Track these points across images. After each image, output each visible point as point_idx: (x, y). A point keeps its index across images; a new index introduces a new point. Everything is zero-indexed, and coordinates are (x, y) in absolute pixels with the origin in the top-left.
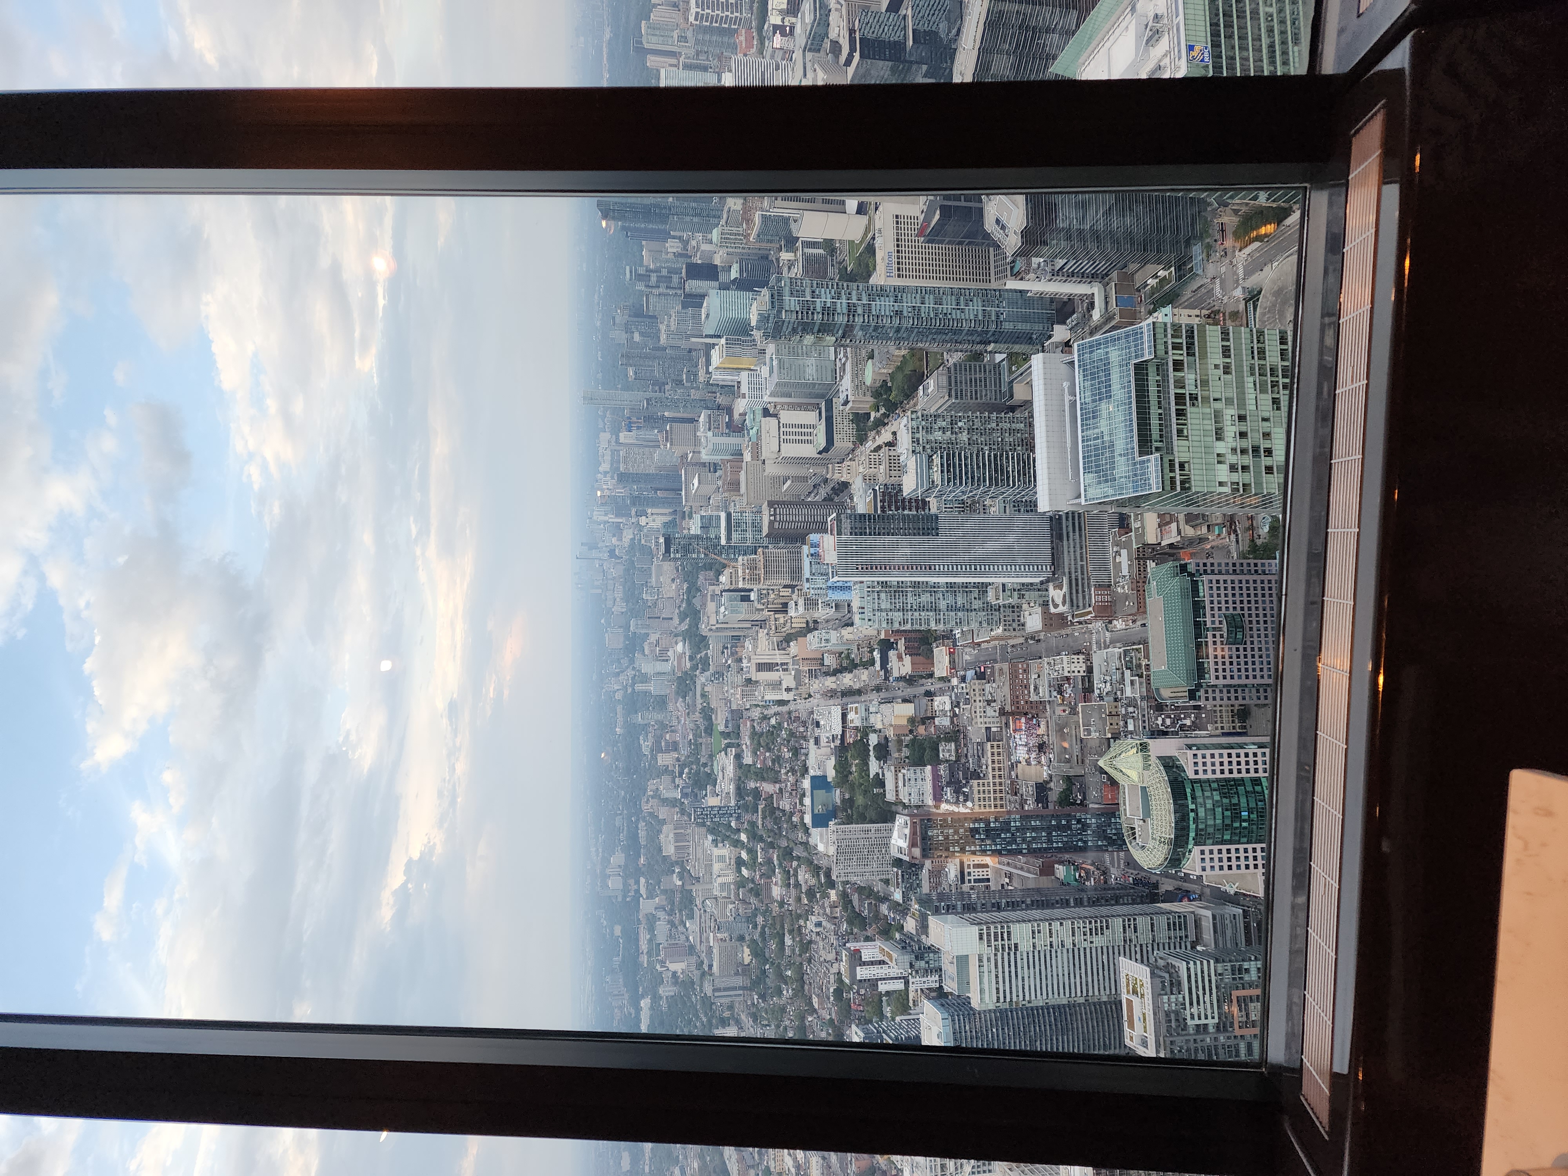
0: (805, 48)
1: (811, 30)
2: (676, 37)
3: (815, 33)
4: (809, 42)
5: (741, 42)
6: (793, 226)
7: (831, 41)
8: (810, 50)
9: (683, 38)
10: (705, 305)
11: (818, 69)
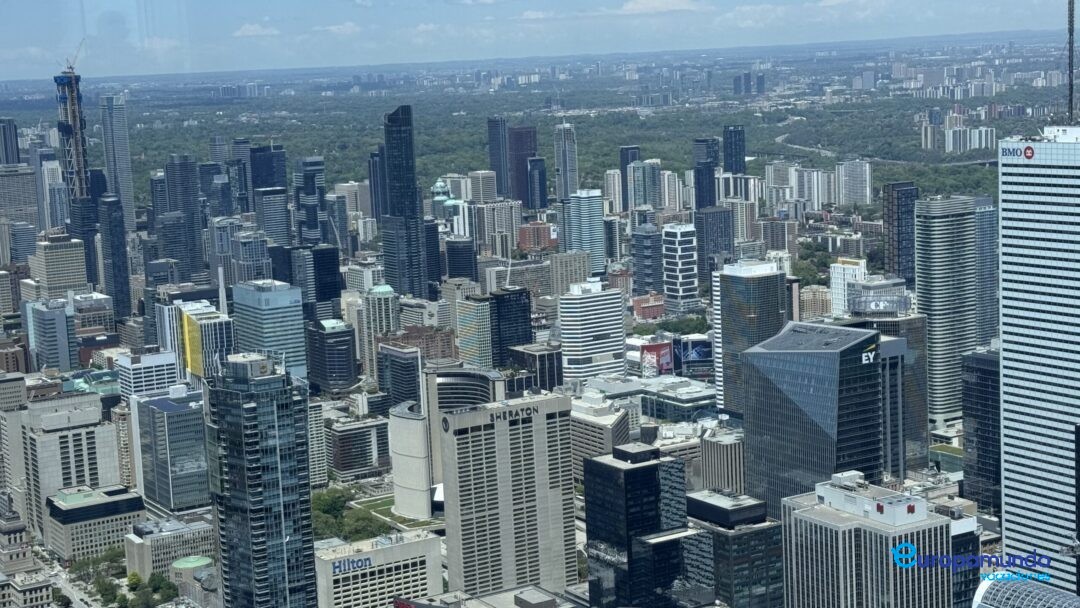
0: (646, 393)
1: (669, 398)
2: (644, 207)
3: (667, 404)
4: (655, 398)
5: (647, 301)
6: (403, 407)
7: (656, 429)
8: (643, 399)
9: (644, 218)
10: (278, 283)
11: (619, 414)
